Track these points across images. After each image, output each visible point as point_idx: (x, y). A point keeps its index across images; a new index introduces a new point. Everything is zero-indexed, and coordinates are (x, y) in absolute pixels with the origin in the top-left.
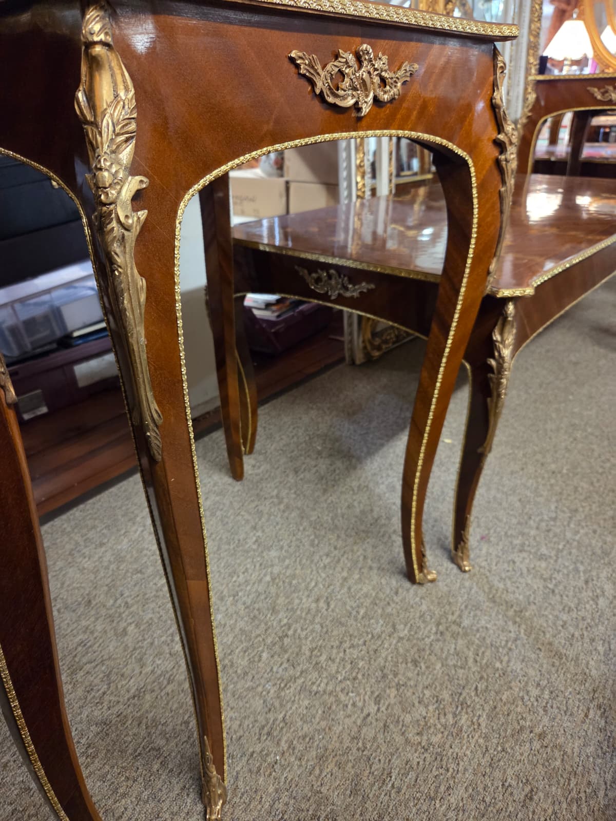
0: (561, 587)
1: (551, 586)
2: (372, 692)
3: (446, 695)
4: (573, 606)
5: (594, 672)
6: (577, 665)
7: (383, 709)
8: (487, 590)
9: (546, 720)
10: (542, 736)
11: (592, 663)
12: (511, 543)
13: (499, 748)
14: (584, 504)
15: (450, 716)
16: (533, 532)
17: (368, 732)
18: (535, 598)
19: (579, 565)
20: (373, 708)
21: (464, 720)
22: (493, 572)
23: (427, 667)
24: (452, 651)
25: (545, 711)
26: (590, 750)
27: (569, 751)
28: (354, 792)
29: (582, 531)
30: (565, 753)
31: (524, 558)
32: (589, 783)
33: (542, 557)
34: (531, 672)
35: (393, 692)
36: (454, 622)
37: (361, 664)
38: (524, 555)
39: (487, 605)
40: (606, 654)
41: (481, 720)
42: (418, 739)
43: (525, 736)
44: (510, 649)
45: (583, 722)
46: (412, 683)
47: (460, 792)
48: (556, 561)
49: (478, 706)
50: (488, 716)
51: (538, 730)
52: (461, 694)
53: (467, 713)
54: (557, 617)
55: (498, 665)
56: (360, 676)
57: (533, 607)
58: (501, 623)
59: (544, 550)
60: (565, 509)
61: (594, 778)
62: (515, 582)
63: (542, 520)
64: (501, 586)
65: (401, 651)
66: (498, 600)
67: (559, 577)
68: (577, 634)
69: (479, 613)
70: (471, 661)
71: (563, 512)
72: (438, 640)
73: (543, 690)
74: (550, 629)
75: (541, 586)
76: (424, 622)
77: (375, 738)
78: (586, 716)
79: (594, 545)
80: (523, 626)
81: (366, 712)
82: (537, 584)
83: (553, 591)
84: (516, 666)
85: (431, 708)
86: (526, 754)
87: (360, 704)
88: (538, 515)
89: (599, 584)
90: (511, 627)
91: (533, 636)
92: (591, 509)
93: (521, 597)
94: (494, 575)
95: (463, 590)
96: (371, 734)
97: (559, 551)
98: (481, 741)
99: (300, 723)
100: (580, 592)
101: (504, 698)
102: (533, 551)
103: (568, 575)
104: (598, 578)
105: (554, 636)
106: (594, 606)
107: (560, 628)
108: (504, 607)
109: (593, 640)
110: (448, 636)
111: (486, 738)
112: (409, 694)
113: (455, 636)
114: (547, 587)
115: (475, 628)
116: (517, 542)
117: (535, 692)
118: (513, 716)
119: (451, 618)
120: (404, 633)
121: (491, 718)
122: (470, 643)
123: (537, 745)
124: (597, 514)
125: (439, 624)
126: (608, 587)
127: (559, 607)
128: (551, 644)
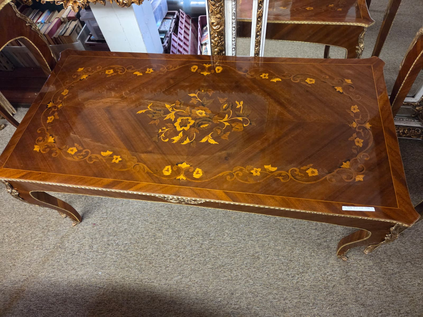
0: (76, 257)
1: (76, 253)
2: (17, 220)
3: (21, 238)
4: (68, 262)
5: (40, 275)
6: (42, 269)
7: (12, 225)
8: (67, 234)
9: (20, 265)
10: (14, 265)
11: (44, 274)
12: (96, 234)
13: (7, 256)
14: (134, 254)
15: (14, 241)
16: (106, 240)
17: (5, 225)
18: (67, 250)
19: (91, 260)
20: (12, 222)
21: (13, 245)
22: (77, 233)
23: (29, 230)
24: (37, 234)
25: (22, 264)
26: (13, 279)
27: (10, 273)
29: (113, 257)
30: (10, 272)
31: (88, 241)
32: (2, 280)
33: (91, 247)
34: (35, 257)
35: (18, 225)
36: (49, 230)
37: (26, 213)
38: (91, 241)
39: (60, 237)
40: (49, 277)
41: (15, 249)
42: (6, 236)
43: (13, 261)
44: (42, 249)
45: (21, 275)
46: (22, 228)
48: (90, 252)
49: (19, 247)
50: (17, 250)
52: (22, 241)
53: (16, 245)
54: (61, 259)
55: (35, 247)
56: (21, 215)
57: (63, 250)
58: (53, 243)
59: (95, 246)
60: (127, 247)
61: (4, 281)
62: (74, 241)
63: (114, 241)
64: (70, 238)
65: (33, 221)
66: (63, 239)
68: (55, 267)
69: (55, 235)
70: (35, 240)
71: (125, 247)
72: (40, 228)
73: (29, 262)
74: (54, 258)
75: (74, 250)
76: (46, 222)
77: (3, 227)
78: (23, 275)
79: (106, 263)
80: (53, 250)
81: (10, 221)
82: (76, 249)
83: (73, 255)
84: (36, 252)
85: (16, 236)
86: (8, 263)
87: (12, 219)
88: (118, 239)
89: (83, 269)
90: (51, 247)
91: (50, 254)
92: (131, 257)
93: (67, 245)
94: (75, 234)
95: (64, 228)
96: (4, 225)
97: (97, 251)
98: (9, 251)
99: (4, 209)
100: (76, 264)
101: (24, 252)
102: (94, 242)
103: (84, 257)
104: (86, 268)
105: (52, 260)
106: (70, 269)
107: (56, 261)
108: (60, 241)
109: (54, 272)
110: (43, 230)
111: (10, 252)
112: (19, 229)
113: (43, 232)
114: (75, 252)
115: (48, 237)
116: (97, 236)
117: (28, 260)
118: (19, 256)
119: (51, 229)
120: (40, 218)
121: (16, 251)
122: (41, 237)
123: (11, 265)
124: (128, 260)
125: (47, 226)
126: (82, 272)
127: (66, 258)
128: (48, 260)
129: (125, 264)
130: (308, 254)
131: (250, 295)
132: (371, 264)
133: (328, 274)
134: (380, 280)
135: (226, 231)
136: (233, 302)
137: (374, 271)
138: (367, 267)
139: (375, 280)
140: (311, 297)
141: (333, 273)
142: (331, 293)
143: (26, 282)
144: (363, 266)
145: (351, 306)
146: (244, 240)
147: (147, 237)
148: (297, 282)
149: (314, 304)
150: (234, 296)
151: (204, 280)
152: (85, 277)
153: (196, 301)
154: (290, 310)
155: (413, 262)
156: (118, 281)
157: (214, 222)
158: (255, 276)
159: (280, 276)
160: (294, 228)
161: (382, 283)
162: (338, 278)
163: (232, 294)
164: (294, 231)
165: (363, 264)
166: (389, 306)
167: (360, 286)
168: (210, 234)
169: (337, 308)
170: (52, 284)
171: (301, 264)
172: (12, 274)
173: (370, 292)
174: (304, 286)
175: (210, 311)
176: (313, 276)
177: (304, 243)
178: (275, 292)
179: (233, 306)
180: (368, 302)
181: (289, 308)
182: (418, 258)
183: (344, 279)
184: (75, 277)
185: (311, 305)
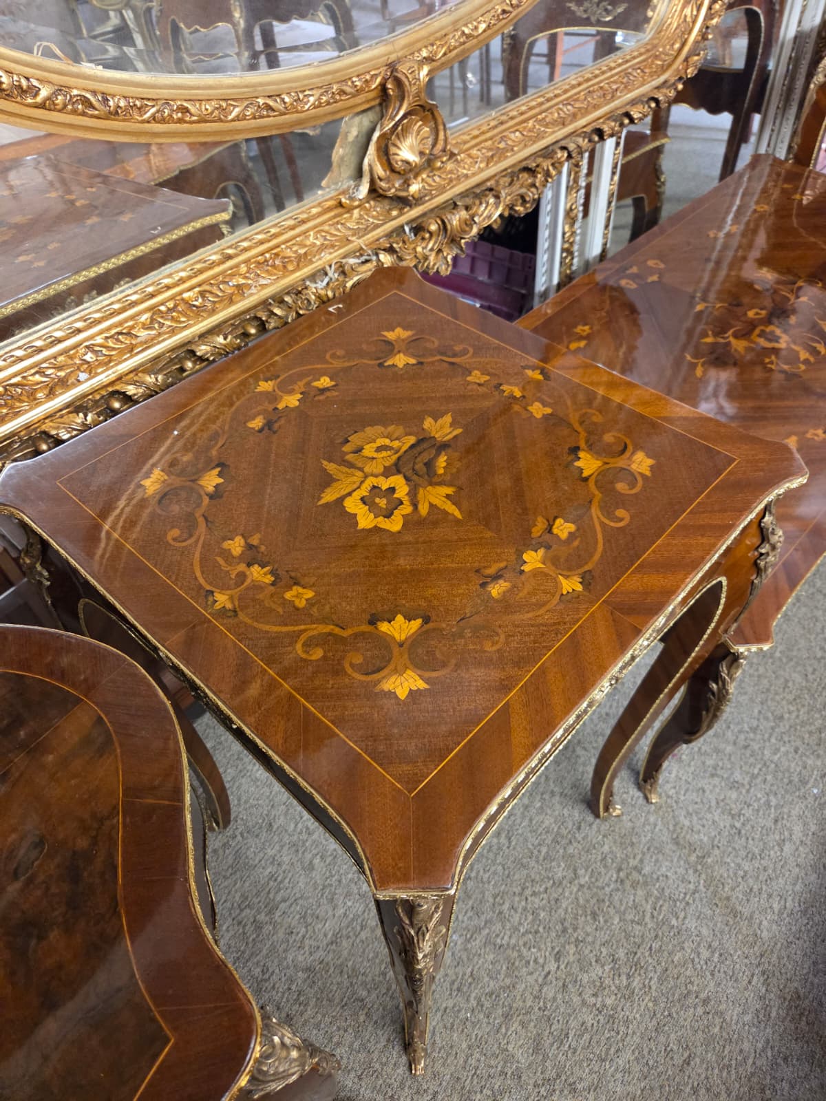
0: (748, 827)
1: (738, 825)
2: (553, 948)
3: (621, 954)
4: (757, 851)
5: (765, 935)
6: (750, 925)
7: (562, 967)
8: (671, 828)
9: (712, 984)
10: (706, 1002)
11: (765, 923)
12: (704, 763)
13: (666, 1013)
14: (792, 708)
15: (624, 978)
16: (729, 749)
17: (549, 992)
18: (719, 842)
19: (771, 797)
20: (552, 966)
21: (636, 983)
22: (681, 805)
23: (606, 921)
24: (631, 903)
25: (712, 975)
26: (747, 1018)
27: (728, 1018)
28: (536, 1050)
29: (783, 749)
30: (725, 1020)
31: (715, 786)
32: (741, 1051)
33: (734, 786)
34: (705, 931)
35: (571, 949)
36: (635, 868)
37: (542, 914)
38: (716, 781)
39: (670, 847)
40: (780, 913)
41: (652, 983)
42: (593, 1000)
43: (690, 1001)
44: (688, 904)
45: (746, 989)
46: (590, 939)
47: (628, 1055)
48: (748, 791)
49: (650, 968)
50: (659, 979)
51: (703, 996)
52: (636, 953)
53: (640, 975)
54: (739, 865)
55: (674, 922)
56: (541, 929)
57: (716, 852)
58: (681, 871)
59: (738, 776)
60: (770, 715)
61: (746, 1046)
62: (700, 819)
63: (740, 732)
64: (687, 823)
65: (581, 901)
66: (682, 842)
67: (748, 812)
68: (756, 888)
69: (660, 857)
70: (648, 916)
71: (767, 719)
72: (618, 890)
73: (713, 952)
74: (730, 881)
75: (728, 825)
76: (605, 866)
77: (554, 999)
78: (750, 982)
79: (792, 770)
80: (703, 876)
81: (547, 970)
82: (724, 822)
83: (740, 833)
84: (691, 924)
85: (607, 968)
86: (689, 1020)
87: (541, 961)
88: (738, 723)
89: (788, 825)
90: (692, 877)
91: (712, 889)
92: (798, 716)
93: (705, 839)
94: (681, 808)
95: (648, 828)
96: (551, 995)
97: (754, 777)
98: (651, 1005)
99: (487, 979)
100: (767, 835)
101: (676, 959)
102: (725, 776)
103: (758, 811)
104: (789, 816)
105: (733, 889)
106: (779, 853)
107: (740, 880)
108: (686, 851)
109: (770, 896)
110: (628, 883)
111: (655, 1001)
112: (587, 952)
113: (634, 885)
114: (733, 826)
115: (655, 876)
116: (710, 762)
117: (705, 954)
118: (682, 979)
119: (633, 863)
120: (585, 880)
121: (661, 981)
122: (649, 895)
123: (700, 1010)
124: (803, 724)
125: (619, 870)
126: (798, 829)
127: (743, 853)
128: (728, 899)
129: (810, 733)
143: (773, 981)
147: (761, 670)
152: (813, 828)
170: (804, 912)
172: (733, 1013)
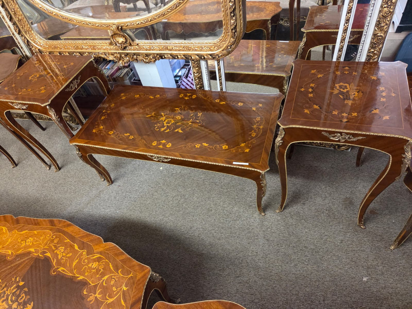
0: (106, 202)
3: (77, 190)
4: (101, 205)
5: (84, 210)
6: (86, 207)
8: (103, 190)
10: (71, 204)
13: (68, 199)
14: (139, 203)
16: (124, 194)
18: (102, 198)
19: (114, 204)
20: (73, 182)
21: (72, 194)
23: (82, 186)
24: (86, 189)
25: (76, 204)
28: (60, 184)
29: (127, 204)
33: (115, 198)
35: (77, 183)
38: (115, 194)
39: (99, 191)
40: (89, 211)
43: (71, 202)
44: (88, 197)
46: (79, 185)
47: (61, 196)
48: (114, 200)
49: (75, 195)
51: (72, 203)
54: (97, 203)
55: (84, 196)
57: (99, 198)
59: (117, 198)
62: (106, 194)
63: (129, 195)
64: (104, 192)
67: (110, 201)
68: (93, 206)
69: (96, 190)
70: (84, 192)
71: (134, 199)
72: (88, 186)
74: (94, 202)
75: (106, 199)
78: (75, 210)
79: (122, 207)
83: (104, 201)
84: (84, 198)
85: (74, 189)
88: (131, 194)
90: (93, 196)
91: (92, 200)
92: (137, 205)
93: (102, 196)
94: (108, 190)
95: (102, 187)
97: (118, 200)
100: (105, 206)
101: (77, 198)
103: (110, 203)
104: (110, 208)
105: (92, 203)
106: (102, 208)
107: (94, 204)
108: (98, 194)
109: (92, 209)
111: (70, 197)
112: (76, 185)
113: (90, 188)
115: (92, 191)
116: (120, 192)
117: (79, 202)
118: (74, 200)
119: (94, 187)
120: (89, 181)
121: (73, 197)
122: (88, 191)
123: (69, 204)
124: (135, 206)
125: (92, 185)
126: (108, 210)
127: (100, 203)
128: (90, 203)
129: (133, 208)
130: (242, 210)
131: (201, 230)
132: (279, 218)
133: (251, 222)
134: (282, 227)
135: (196, 195)
136: (190, 233)
137: (280, 223)
138: (276, 220)
139: (279, 228)
140: (237, 233)
141: (254, 222)
142: (250, 232)
143: (76, 213)
144: (274, 220)
145: (260, 240)
146: (205, 200)
147: (148, 195)
148: (231, 225)
149: (238, 237)
150: (192, 229)
151: (176, 220)
152: (109, 213)
153: (169, 230)
154: (223, 239)
155: (306, 220)
156: (127, 216)
157: (189, 189)
158: (207, 220)
159: (222, 221)
160: (237, 196)
161: (283, 230)
162: (256, 225)
163: (191, 228)
164: (237, 197)
165: (274, 218)
166: (283, 242)
167: (269, 230)
168: (185, 196)
169: (251, 240)
170: (90, 215)
171: (236, 216)
172: (69, 208)
173: (274, 234)
174: (235, 227)
175: (177, 236)
176: (242, 223)
177: (241, 204)
178: (217, 229)
179: (190, 234)
180: (271, 239)
181: (223, 238)
182: (310, 218)
183: (260, 226)
184: (103, 213)
185: (236, 237)
